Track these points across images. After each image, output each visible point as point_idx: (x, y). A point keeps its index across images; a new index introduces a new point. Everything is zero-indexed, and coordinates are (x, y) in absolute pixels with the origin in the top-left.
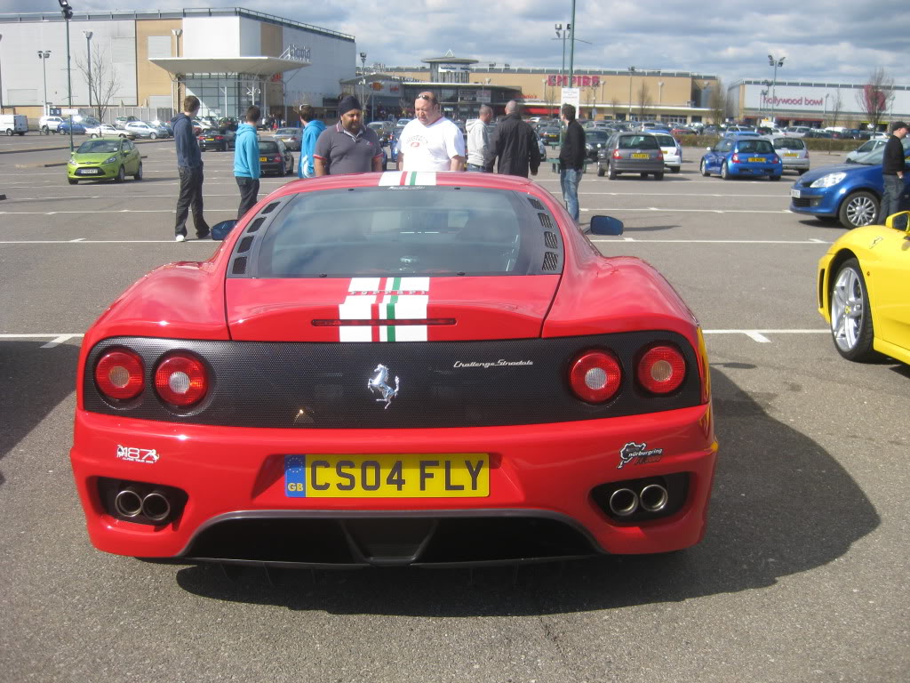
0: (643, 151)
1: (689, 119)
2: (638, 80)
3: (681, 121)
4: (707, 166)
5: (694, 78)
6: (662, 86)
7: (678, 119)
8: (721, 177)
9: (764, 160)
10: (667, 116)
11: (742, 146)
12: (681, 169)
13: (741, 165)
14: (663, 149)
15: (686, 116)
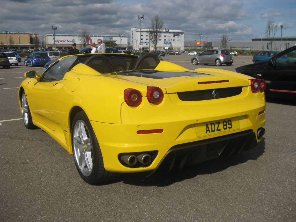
0: (1, 59)
1: (30, 48)
2: (9, 36)
3: (27, 49)
4: (27, 63)
5: (30, 34)
6: (20, 37)
7: (26, 48)
8: (31, 66)
9: (45, 60)
10: (22, 47)
11: (37, 55)
12: (18, 64)
13: (37, 62)
14: (9, 58)
15: (28, 47)
